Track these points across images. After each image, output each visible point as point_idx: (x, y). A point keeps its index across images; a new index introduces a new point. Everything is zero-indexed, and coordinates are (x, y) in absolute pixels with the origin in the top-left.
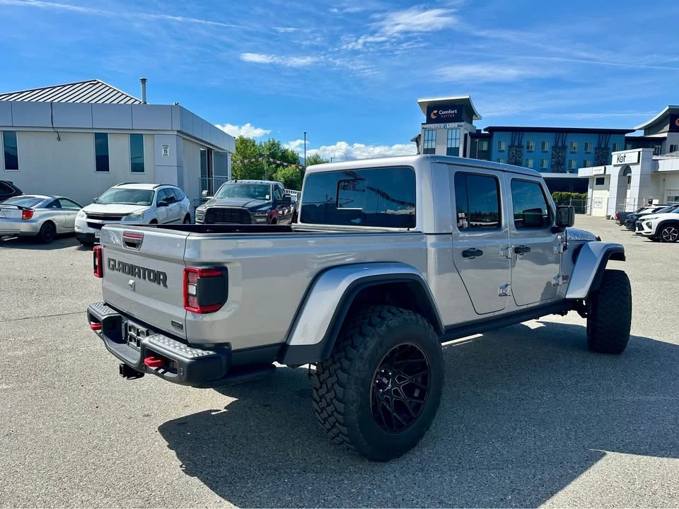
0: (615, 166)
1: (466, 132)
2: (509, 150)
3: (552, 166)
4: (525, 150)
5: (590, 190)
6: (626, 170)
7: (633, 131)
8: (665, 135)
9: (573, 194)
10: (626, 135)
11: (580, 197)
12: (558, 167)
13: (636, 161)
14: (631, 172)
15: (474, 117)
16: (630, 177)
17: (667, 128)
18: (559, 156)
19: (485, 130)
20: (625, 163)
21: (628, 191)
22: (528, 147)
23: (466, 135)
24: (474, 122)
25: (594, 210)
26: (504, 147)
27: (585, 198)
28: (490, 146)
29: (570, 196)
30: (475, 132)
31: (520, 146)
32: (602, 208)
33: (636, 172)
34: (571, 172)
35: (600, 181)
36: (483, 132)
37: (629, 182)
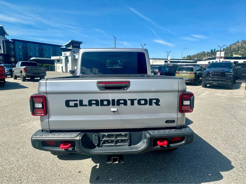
0: (63, 56)
1: (3, 40)
2: (23, 49)
3: (39, 55)
4: (29, 49)
5: (55, 64)
6: (67, 58)
7: (63, 46)
8: (71, 48)
9: (50, 65)
10: (61, 47)
11: (52, 66)
12: (41, 56)
13: (70, 55)
14: (68, 58)
15: (5, 34)
16: (68, 60)
17: (71, 46)
18: (41, 52)
19: (11, 40)
20: (66, 56)
21: (68, 64)
22: (30, 48)
23: (3, 41)
24: (6, 36)
25: (58, 70)
26: (20, 47)
27: (54, 66)
28: (14, 46)
29: (49, 65)
30: (7, 40)
31: (27, 47)
32: (60, 69)
33: (70, 58)
34: (46, 58)
35: (59, 61)
36: (10, 41)
37: (68, 61)
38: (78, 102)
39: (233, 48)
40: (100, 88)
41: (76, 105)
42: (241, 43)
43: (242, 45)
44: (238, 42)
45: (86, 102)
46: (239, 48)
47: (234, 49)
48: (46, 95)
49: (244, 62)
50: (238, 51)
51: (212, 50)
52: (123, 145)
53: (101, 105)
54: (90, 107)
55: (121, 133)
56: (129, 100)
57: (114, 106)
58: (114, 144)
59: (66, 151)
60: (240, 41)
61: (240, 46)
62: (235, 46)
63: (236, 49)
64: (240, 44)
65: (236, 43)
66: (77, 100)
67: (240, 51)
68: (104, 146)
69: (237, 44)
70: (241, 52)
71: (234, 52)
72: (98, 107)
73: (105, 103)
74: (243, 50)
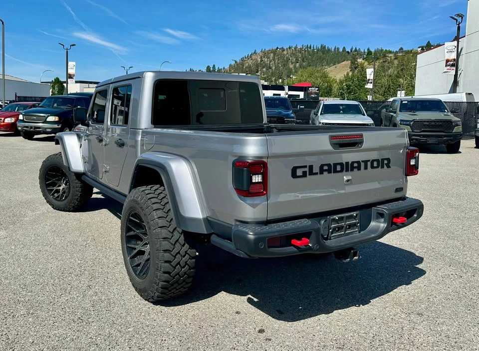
38: (307, 169)
39: (247, 64)
40: (333, 145)
41: (304, 175)
42: (261, 55)
43: (261, 61)
44: (255, 53)
45: (316, 169)
46: (257, 66)
47: (250, 67)
48: (265, 160)
49: (274, 95)
50: (257, 72)
51: (208, 68)
52: (353, 232)
53: (334, 172)
54: (322, 175)
55: (352, 213)
56: (362, 161)
57: (347, 173)
58: (343, 233)
59: (299, 251)
60: (258, 51)
61: (259, 62)
62: (250, 62)
63: (253, 68)
64: (259, 57)
65: (252, 54)
66: (305, 167)
67: (260, 72)
68: (333, 236)
69: (254, 57)
70: (261, 74)
71: (250, 73)
72: (330, 175)
73: (339, 168)
74: (264, 69)
